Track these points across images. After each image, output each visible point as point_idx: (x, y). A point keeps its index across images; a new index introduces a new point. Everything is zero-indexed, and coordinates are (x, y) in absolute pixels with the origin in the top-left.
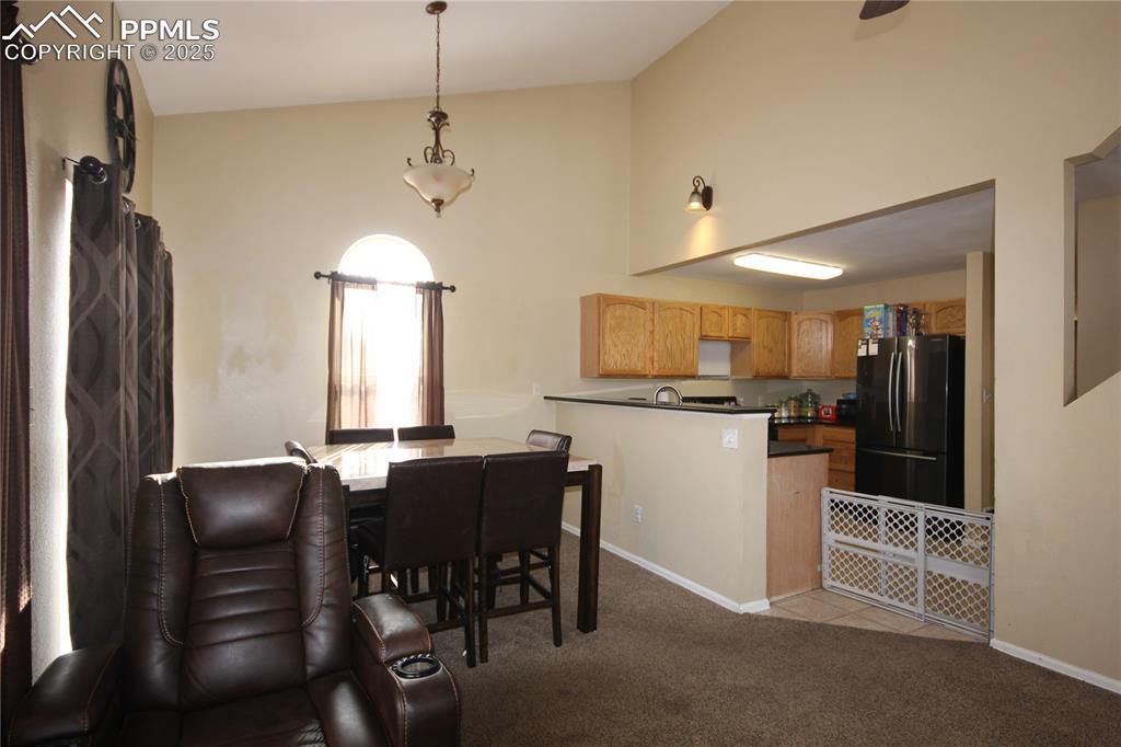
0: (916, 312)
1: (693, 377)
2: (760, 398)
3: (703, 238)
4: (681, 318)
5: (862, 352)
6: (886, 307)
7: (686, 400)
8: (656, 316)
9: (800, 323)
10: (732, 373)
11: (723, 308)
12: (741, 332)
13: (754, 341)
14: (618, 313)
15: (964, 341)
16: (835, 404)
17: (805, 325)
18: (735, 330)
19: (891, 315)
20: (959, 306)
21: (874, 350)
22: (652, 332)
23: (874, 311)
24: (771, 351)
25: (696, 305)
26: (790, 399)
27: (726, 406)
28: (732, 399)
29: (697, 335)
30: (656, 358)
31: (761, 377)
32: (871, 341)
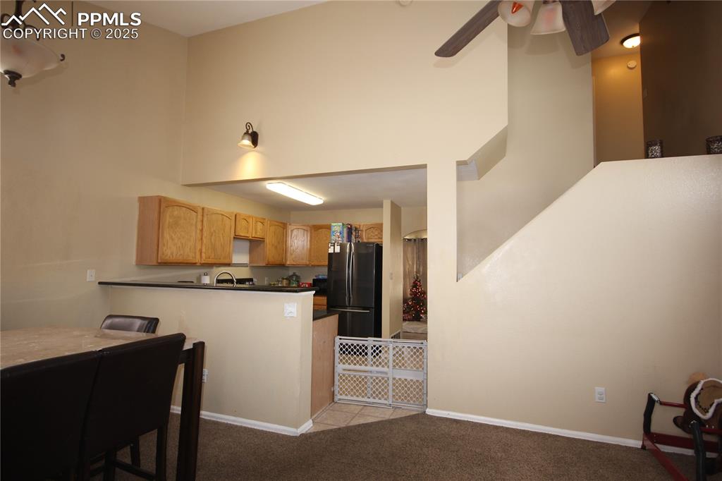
0: (356, 229)
1: (229, 265)
2: (266, 279)
3: (249, 166)
4: (222, 220)
5: (331, 251)
6: (343, 224)
7: (219, 281)
8: (205, 219)
9: (292, 231)
10: (250, 263)
11: (249, 217)
12: (259, 235)
13: (267, 241)
14: (176, 213)
15: (382, 247)
16: (311, 282)
17: (295, 232)
18: (256, 233)
19: (345, 229)
20: (379, 227)
21: (338, 249)
22: (202, 230)
23: (337, 227)
24: (276, 247)
25: (232, 213)
26: (283, 279)
27: (247, 285)
28: (251, 280)
29: (232, 235)
30: (204, 250)
31: (270, 266)
32: (336, 244)
